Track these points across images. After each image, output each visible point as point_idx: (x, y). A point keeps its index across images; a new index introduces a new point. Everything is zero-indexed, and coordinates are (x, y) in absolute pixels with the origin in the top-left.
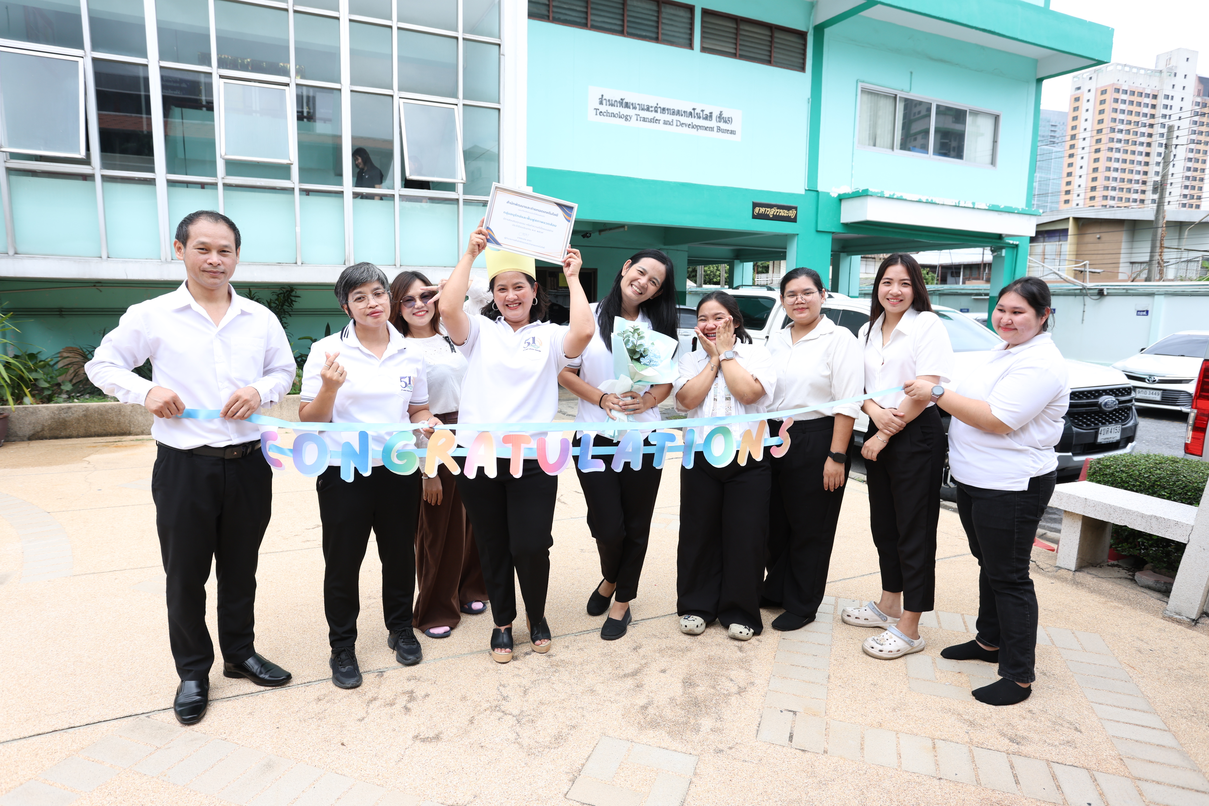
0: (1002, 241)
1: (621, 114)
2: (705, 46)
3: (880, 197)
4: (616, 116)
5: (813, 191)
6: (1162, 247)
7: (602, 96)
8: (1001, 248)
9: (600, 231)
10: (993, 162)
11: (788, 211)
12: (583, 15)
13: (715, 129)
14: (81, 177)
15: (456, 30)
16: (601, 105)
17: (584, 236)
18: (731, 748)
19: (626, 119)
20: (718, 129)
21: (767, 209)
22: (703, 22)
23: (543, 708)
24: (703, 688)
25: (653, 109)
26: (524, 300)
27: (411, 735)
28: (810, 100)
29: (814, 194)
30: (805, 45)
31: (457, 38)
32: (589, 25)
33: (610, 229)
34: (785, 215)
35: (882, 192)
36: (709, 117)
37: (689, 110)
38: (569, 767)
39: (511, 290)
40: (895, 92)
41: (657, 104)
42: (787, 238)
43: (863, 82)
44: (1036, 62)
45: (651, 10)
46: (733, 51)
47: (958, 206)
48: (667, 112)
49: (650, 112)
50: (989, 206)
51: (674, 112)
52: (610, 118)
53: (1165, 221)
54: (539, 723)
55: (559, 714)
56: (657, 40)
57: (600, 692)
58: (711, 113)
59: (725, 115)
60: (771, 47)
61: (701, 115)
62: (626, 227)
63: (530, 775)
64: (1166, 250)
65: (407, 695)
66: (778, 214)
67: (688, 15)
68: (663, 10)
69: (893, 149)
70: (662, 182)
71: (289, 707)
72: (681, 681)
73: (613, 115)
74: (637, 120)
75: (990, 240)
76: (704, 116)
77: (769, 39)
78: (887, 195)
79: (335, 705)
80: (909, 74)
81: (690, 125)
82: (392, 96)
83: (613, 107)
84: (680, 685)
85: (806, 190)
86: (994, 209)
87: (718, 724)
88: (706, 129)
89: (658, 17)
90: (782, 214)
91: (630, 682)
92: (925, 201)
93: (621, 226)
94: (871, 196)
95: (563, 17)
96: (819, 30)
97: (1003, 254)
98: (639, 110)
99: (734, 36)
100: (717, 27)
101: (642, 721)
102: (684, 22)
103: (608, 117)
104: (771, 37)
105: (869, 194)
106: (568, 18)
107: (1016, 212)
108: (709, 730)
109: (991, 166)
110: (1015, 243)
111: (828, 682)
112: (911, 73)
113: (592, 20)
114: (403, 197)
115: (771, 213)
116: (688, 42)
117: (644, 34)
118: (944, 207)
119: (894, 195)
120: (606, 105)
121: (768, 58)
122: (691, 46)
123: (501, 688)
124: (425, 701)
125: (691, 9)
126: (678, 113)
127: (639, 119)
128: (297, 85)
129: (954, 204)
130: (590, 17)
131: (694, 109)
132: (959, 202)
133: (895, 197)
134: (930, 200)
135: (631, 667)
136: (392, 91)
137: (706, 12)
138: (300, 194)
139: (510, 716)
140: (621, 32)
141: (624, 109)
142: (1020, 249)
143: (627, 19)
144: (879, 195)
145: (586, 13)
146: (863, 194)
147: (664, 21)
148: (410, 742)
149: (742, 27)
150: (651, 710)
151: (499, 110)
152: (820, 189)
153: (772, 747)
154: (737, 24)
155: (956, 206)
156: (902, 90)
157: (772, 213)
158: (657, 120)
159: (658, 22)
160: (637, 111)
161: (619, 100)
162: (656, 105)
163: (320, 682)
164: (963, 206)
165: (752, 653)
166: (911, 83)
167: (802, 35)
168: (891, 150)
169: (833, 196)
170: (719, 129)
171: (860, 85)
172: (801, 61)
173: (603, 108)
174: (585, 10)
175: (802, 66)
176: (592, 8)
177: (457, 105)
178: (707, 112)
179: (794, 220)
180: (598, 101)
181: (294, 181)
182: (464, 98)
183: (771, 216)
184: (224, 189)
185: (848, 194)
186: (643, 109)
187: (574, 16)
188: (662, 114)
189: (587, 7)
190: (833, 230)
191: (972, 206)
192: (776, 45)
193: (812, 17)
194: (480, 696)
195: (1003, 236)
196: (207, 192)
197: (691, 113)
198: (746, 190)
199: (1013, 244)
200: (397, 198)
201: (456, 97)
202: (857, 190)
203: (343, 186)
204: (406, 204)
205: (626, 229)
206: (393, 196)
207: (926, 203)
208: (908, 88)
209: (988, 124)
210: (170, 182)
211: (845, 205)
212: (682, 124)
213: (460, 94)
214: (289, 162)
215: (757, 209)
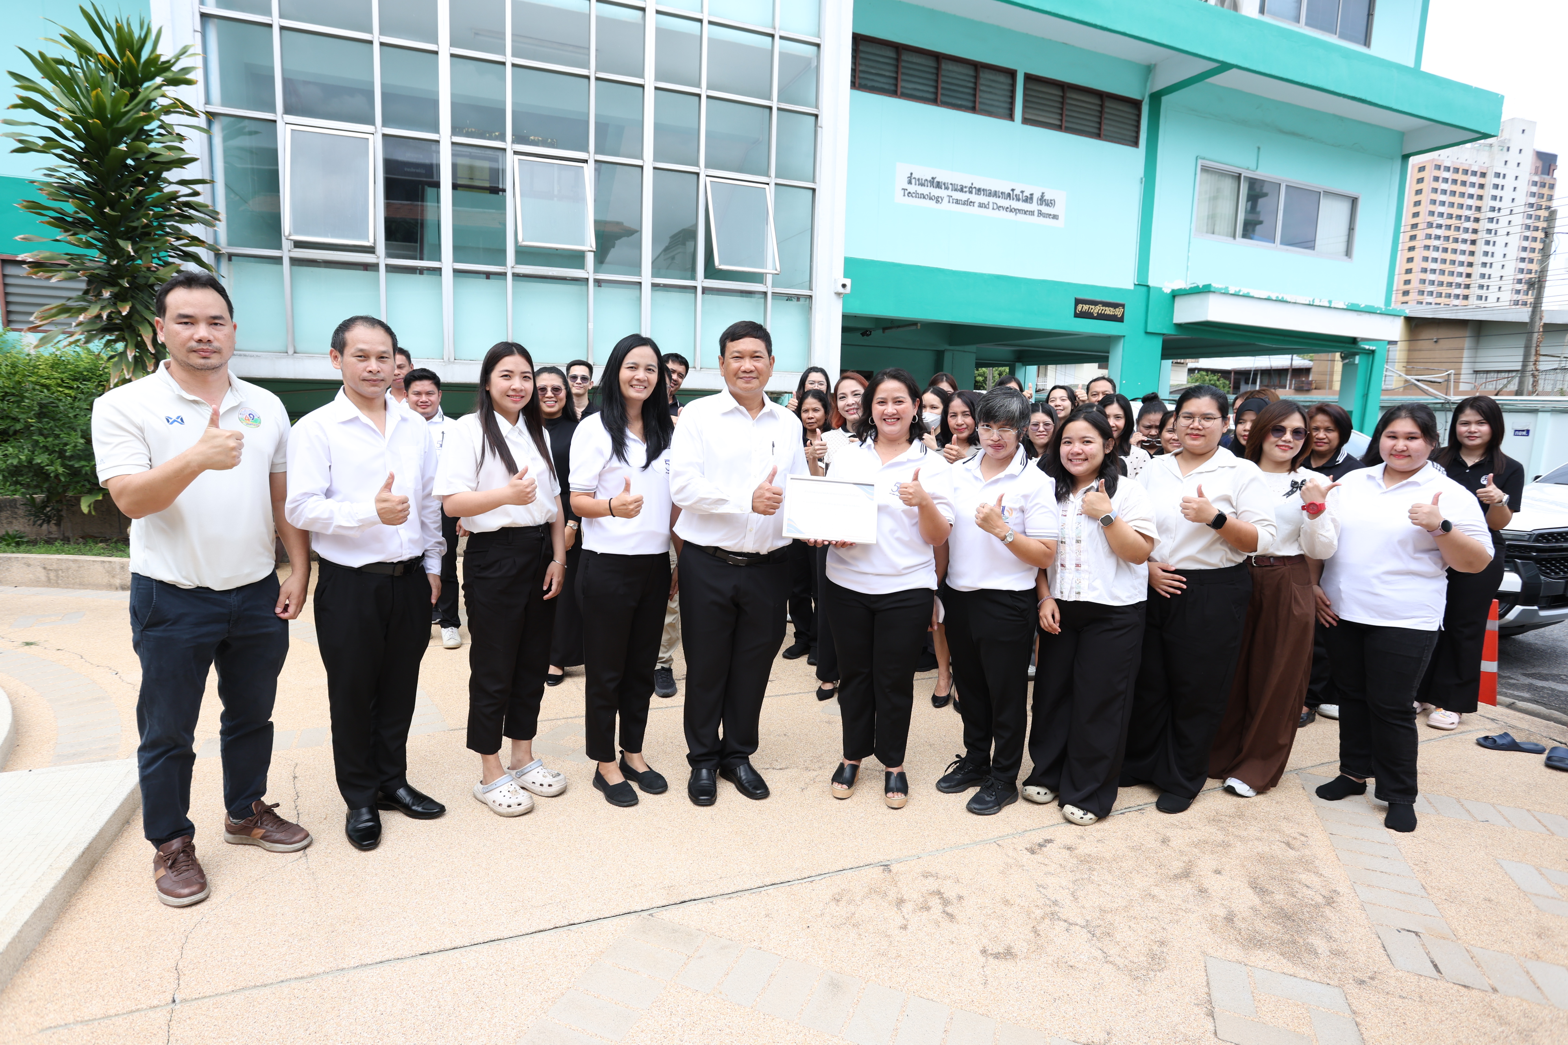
0: (1356, 347)
1: (931, 195)
2: (1027, 116)
3: (1224, 293)
4: (926, 197)
5: (1143, 286)
6: (1537, 354)
7: (911, 174)
8: (1354, 354)
9: (884, 329)
10: (1348, 253)
12: (892, 81)
13: (1036, 213)
14: (362, 267)
15: (769, 98)
16: (910, 185)
17: (863, 334)
18: (1372, 978)
19: (937, 202)
20: (1038, 213)
21: (1091, 307)
22: (1025, 89)
23: (1109, 916)
24: (1282, 897)
25: (967, 189)
26: (903, 416)
27: (977, 950)
28: (1144, 179)
29: (1144, 289)
30: (1139, 116)
31: (770, 108)
32: (899, 93)
33: (899, 327)
34: (1111, 313)
35: (1227, 288)
36: (1029, 199)
37: (1007, 190)
38: (1193, 997)
39: (890, 404)
40: (1239, 171)
41: (972, 184)
42: (1111, 340)
43: (1204, 159)
44: (1402, 135)
45: (967, 75)
46: (1058, 123)
47: (1312, 305)
48: (982, 193)
49: (964, 194)
50: (1347, 305)
51: (990, 193)
52: (920, 199)
53: (1542, 324)
54: (1118, 937)
55: (1134, 926)
56: (973, 109)
57: (1163, 898)
58: (1032, 195)
59: (1046, 197)
60: (1101, 117)
61: (1021, 197)
62: (919, 325)
63: (1154, 1006)
64: (1542, 358)
65: (937, 897)
67: (1009, 81)
68: (981, 75)
69: (1234, 237)
70: (975, 274)
71: (808, 909)
72: (1247, 885)
73: (923, 196)
74: (949, 202)
75: (1344, 345)
76: (1024, 198)
77: (1099, 109)
78: (1232, 292)
79: (861, 908)
80: (1256, 150)
81: (1008, 208)
82: (698, 174)
83: (923, 187)
84: (1250, 891)
85: (1135, 284)
86: (1353, 309)
87: (1334, 946)
88: (1025, 213)
89: (975, 83)
90: (1108, 312)
91: (1187, 887)
92: (1274, 299)
93: (912, 323)
94: (1214, 292)
95: (870, 84)
96: (1156, 98)
97: (1357, 362)
98: (952, 190)
99: (1060, 105)
100: (1041, 95)
101: (1239, 937)
102: (1004, 90)
103: (917, 199)
104: (1102, 106)
105: (1212, 289)
106: (876, 84)
107: (1376, 311)
108: (1329, 953)
109: (1345, 257)
110: (1371, 348)
111: (1428, 894)
112: (1259, 148)
113: (902, 87)
114: (705, 290)
115: (1095, 311)
116: (1008, 112)
117: (959, 102)
118: (1296, 306)
119: (1240, 291)
120: (916, 184)
121: (1096, 131)
122: (1011, 117)
123: (1041, 889)
124: (963, 905)
125: (1012, 74)
126: (995, 194)
127: (951, 201)
128: (596, 161)
129: (1307, 302)
130: (901, 84)
131: (1013, 190)
132: (1314, 300)
133: (1241, 293)
134: (1280, 298)
135: (1177, 866)
136: (698, 168)
137: (1029, 78)
138: (595, 285)
139: (1077, 927)
140: (934, 101)
141: (935, 189)
142: (1377, 356)
143: (941, 85)
144: (1223, 291)
145: (896, 79)
146: (1205, 290)
147: (982, 88)
148: (982, 959)
149: (1069, 95)
150: (1239, 923)
151: (814, 190)
152: (1150, 283)
153: (1422, 978)
154: (1063, 91)
155: (1309, 305)
156: (1248, 169)
157: (1096, 311)
158: (971, 202)
159: (975, 89)
160: (949, 192)
161: (929, 178)
162: (970, 185)
163: (822, 877)
164: (1318, 304)
165: (1307, 852)
166: (1258, 160)
167: (1136, 104)
168: (1232, 239)
169: (1165, 291)
170: (1040, 213)
171: (1200, 162)
172: (1134, 134)
173: (912, 188)
174: (895, 75)
175: (1135, 140)
176: (903, 74)
177: (768, 184)
178: (1027, 194)
179: (1121, 320)
180: (906, 180)
181: (589, 271)
182: (777, 177)
183: (1096, 315)
184: (513, 280)
185: (1185, 290)
186: (956, 190)
187: (882, 82)
188: (977, 196)
189: (897, 73)
190: (1165, 332)
191: (1328, 305)
192: (1106, 116)
193: (1148, 84)
194: (1023, 899)
195: (1358, 340)
196: (493, 282)
197: (1009, 194)
198: (1069, 284)
199: (1369, 350)
200: (699, 290)
201: (768, 176)
202: (1195, 285)
203: (641, 276)
204: (708, 297)
205: (919, 327)
206: (695, 288)
207: (1276, 300)
208: (1253, 167)
209: (1344, 208)
210: (456, 272)
211: (1179, 303)
212: (999, 208)
213: (773, 173)
214: (591, 249)
215: (1080, 307)
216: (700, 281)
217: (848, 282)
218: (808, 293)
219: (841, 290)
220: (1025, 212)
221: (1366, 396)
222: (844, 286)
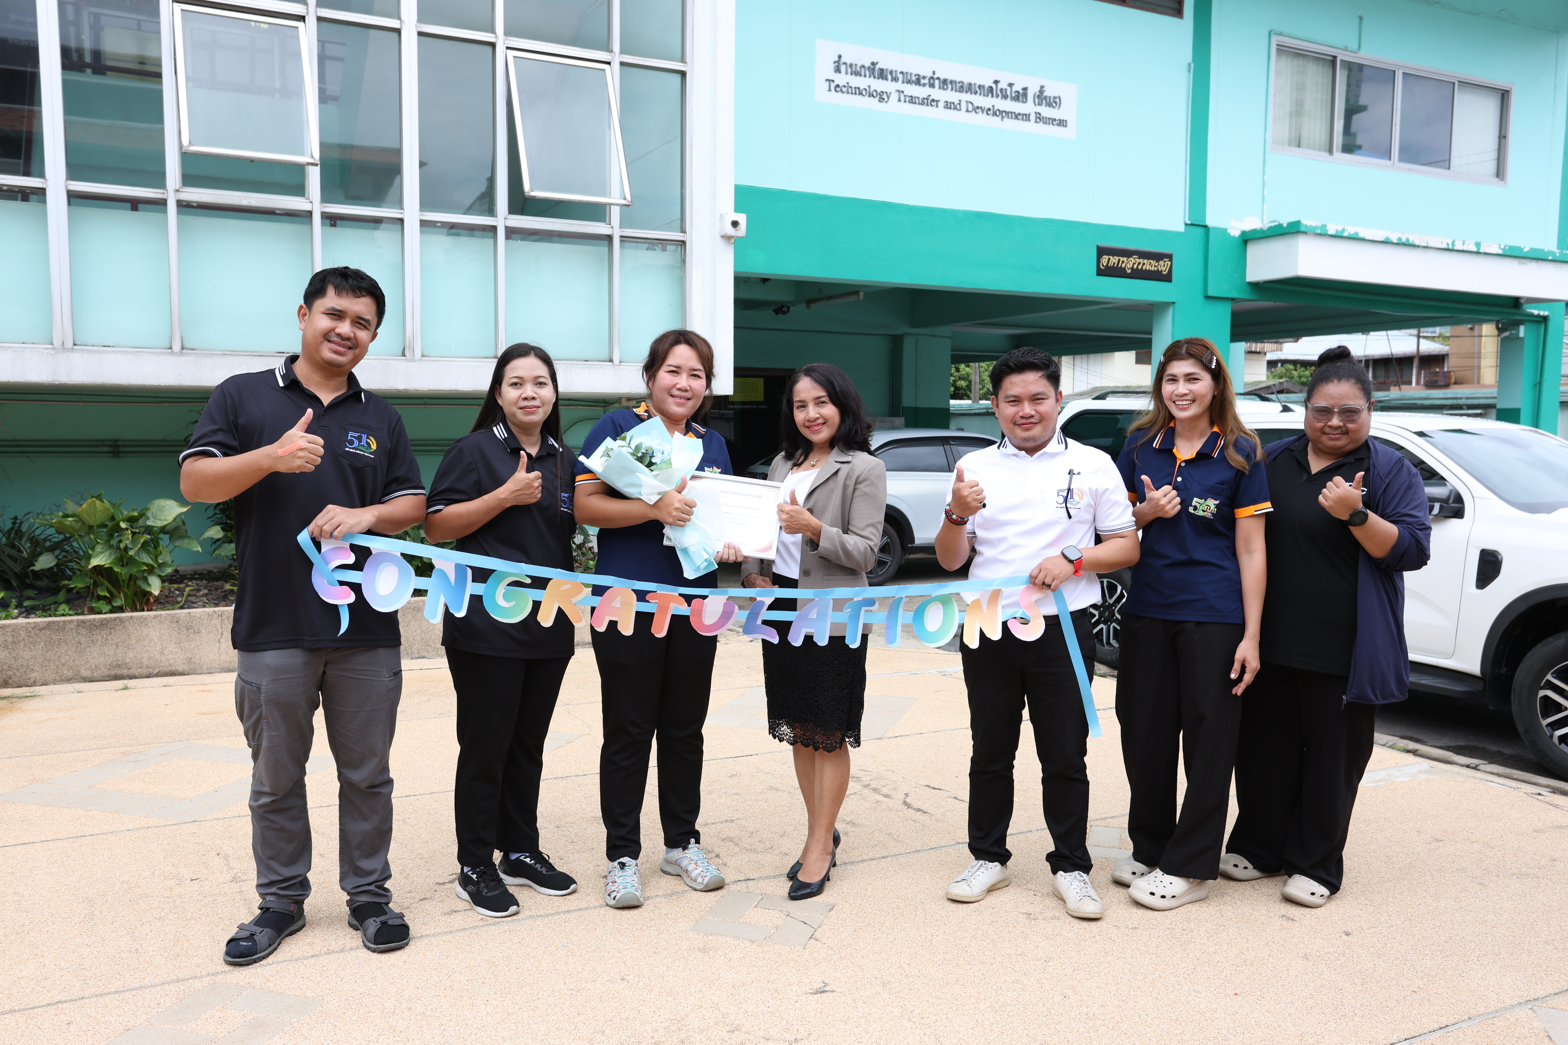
0: (1520, 312)
1: (872, 89)
3: (1320, 235)
4: (864, 92)
5: (1199, 226)
7: (840, 57)
8: (1517, 324)
9: (809, 302)
10: (1500, 173)
11: (1158, 261)
13: (1033, 117)
16: (838, 74)
17: (777, 312)
19: (881, 100)
20: (1036, 118)
21: (1121, 259)
25: (926, 81)
28: (1192, 66)
29: (1200, 231)
33: (830, 298)
34: (1153, 269)
35: (1324, 226)
36: (1021, 96)
37: (988, 83)
40: (1333, 52)
41: (934, 73)
42: (1154, 309)
43: (1280, 34)
47: (1452, 250)
48: (950, 86)
49: (921, 88)
50: (1503, 249)
51: (962, 87)
52: (853, 96)
58: (1025, 89)
59: (1047, 93)
61: (1008, 93)
62: (862, 294)
66: (1140, 267)
69: (1331, 151)
70: (944, 211)
73: (859, 92)
74: (899, 100)
75: (1500, 309)
76: (1013, 95)
78: (1332, 231)
80: (1357, 21)
81: (989, 109)
82: (493, 45)
83: (858, 77)
85: (1186, 224)
86: (1512, 254)
88: (1016, 118)
90: (1147, 267)
92: (1395, 241)
93: (852, 292)
94: (1305, 233)
97: (1522, 334)
98: (903, 82)
103: (849, 95)
105: (1302, 229)
107: (1550, 258)
109: (1496, 180)
110: (1542, 313)
112: (1361, 18)
114: (511, 233)
115: (1128, 266)
118: (1428, 251)
119: (1343, 230)
120: (847, 73)
127: (902, 99)
128: (320, 19)
129: (1444, 246)
131: (996, 82)
132: (1453, 242)
133: (1346, 234)
134: (1404, 240)
136: (493, 35)
138: (323, 224)
141: (876, 81)
142: (1551, 325)
144: (1319, 231)
146: (1293, 230)
151: (683, 74)
152: (1209, 222)
155: (1448, 250)
156: (1346, 49)
157: (1130, 265)
158: (933, 100)
160: (899, 85)
161: (867, 64)
162: (931, 75)
164: (1461, 249)
166: (1360, 36)
168: (1327, 154)
169: (1232, 234)
170: (1039, 118)
171: (1275, 40)
173: (842, 79)
175: (1176, 7)
177: (609, 63)
178: (1018, 87)
179: (1168, 278)
180: (832, 66)
181: (312, 199)
182: (623, 51)
183: (1129, 271)
184: (179, 213)
185: (1261, 231)
186: (909, 82)
188: (941, 91)
190: (1234, 295)
191: (1475, 249)
195: (1522, 301)
196: (143, 215)
197: (991, 89)
198: (1086, 224)
199: (1538, 316)
200: (501, 233)
201: (610, 50)
202: (1276, 223)
203: (402, 208)
204: (518, 244)
205: (861, 298)
206: (494, 229)
207: (1397, 244)
208: (1353, 45)
209: (1489, 107)
210: (73, 197)
211: (1254, 251)
212: (976, 109)
213: (616, 47)
214: (311, 161)
215: (1105, 260)
216: (503, 218)
217: (742, 218)
218: (677, 236)
219: (730, 231)
220: (1017, 116)
221: (1538, 385)
222: (735, 224)
